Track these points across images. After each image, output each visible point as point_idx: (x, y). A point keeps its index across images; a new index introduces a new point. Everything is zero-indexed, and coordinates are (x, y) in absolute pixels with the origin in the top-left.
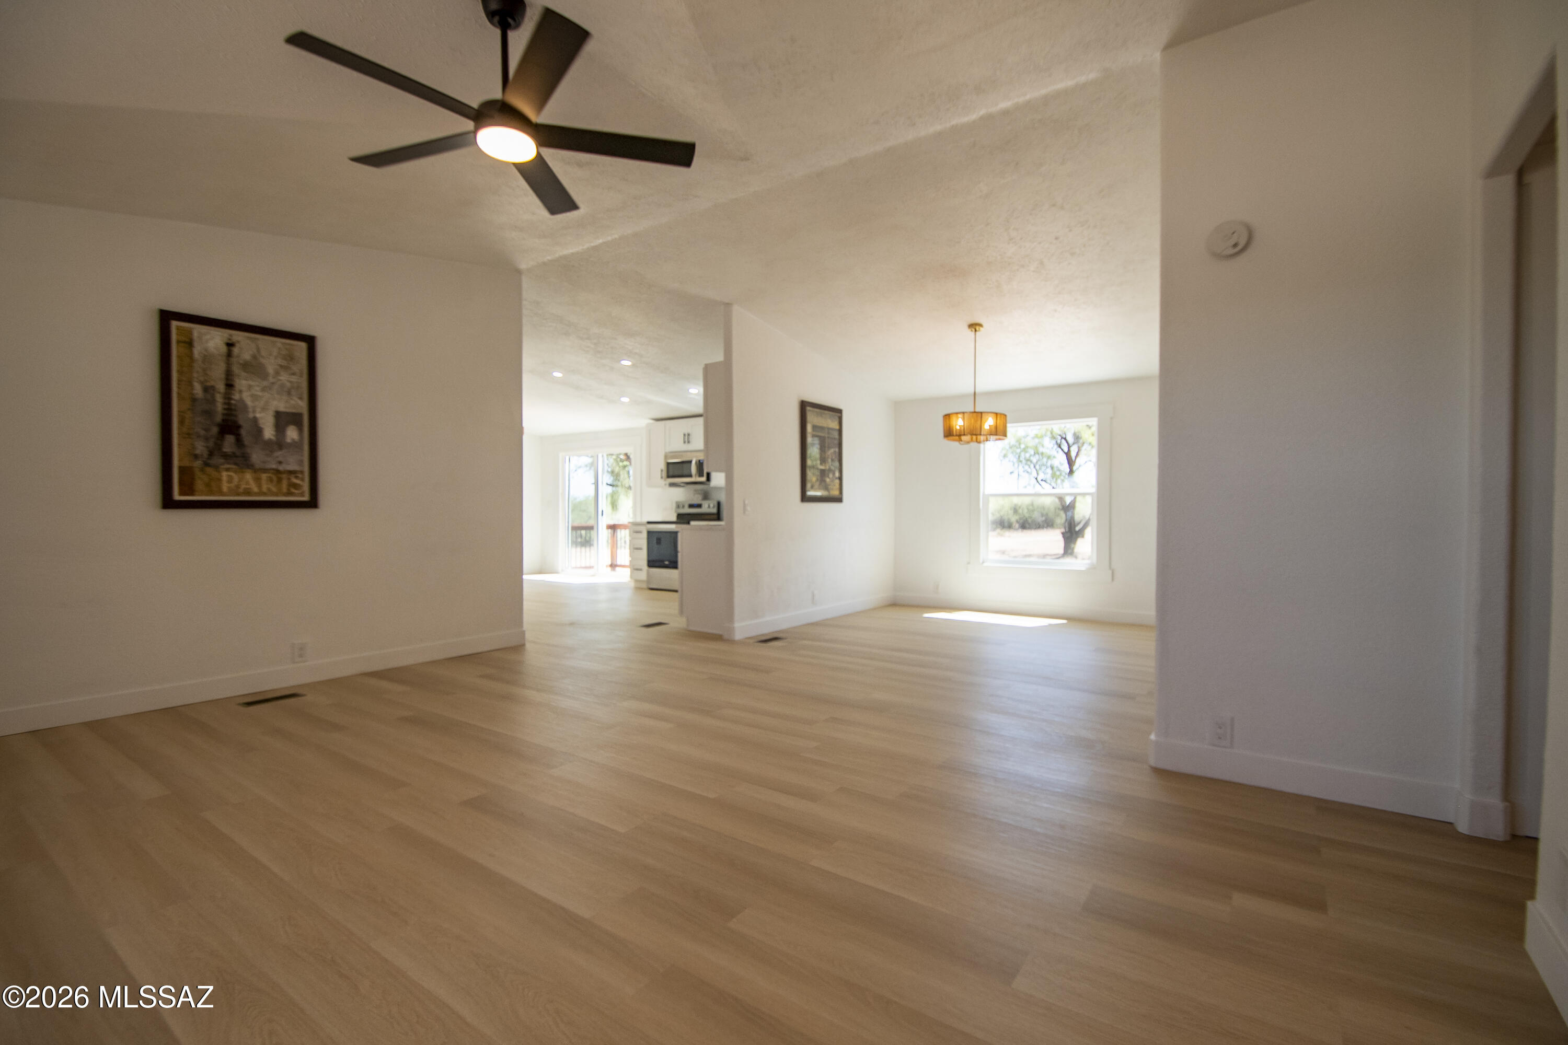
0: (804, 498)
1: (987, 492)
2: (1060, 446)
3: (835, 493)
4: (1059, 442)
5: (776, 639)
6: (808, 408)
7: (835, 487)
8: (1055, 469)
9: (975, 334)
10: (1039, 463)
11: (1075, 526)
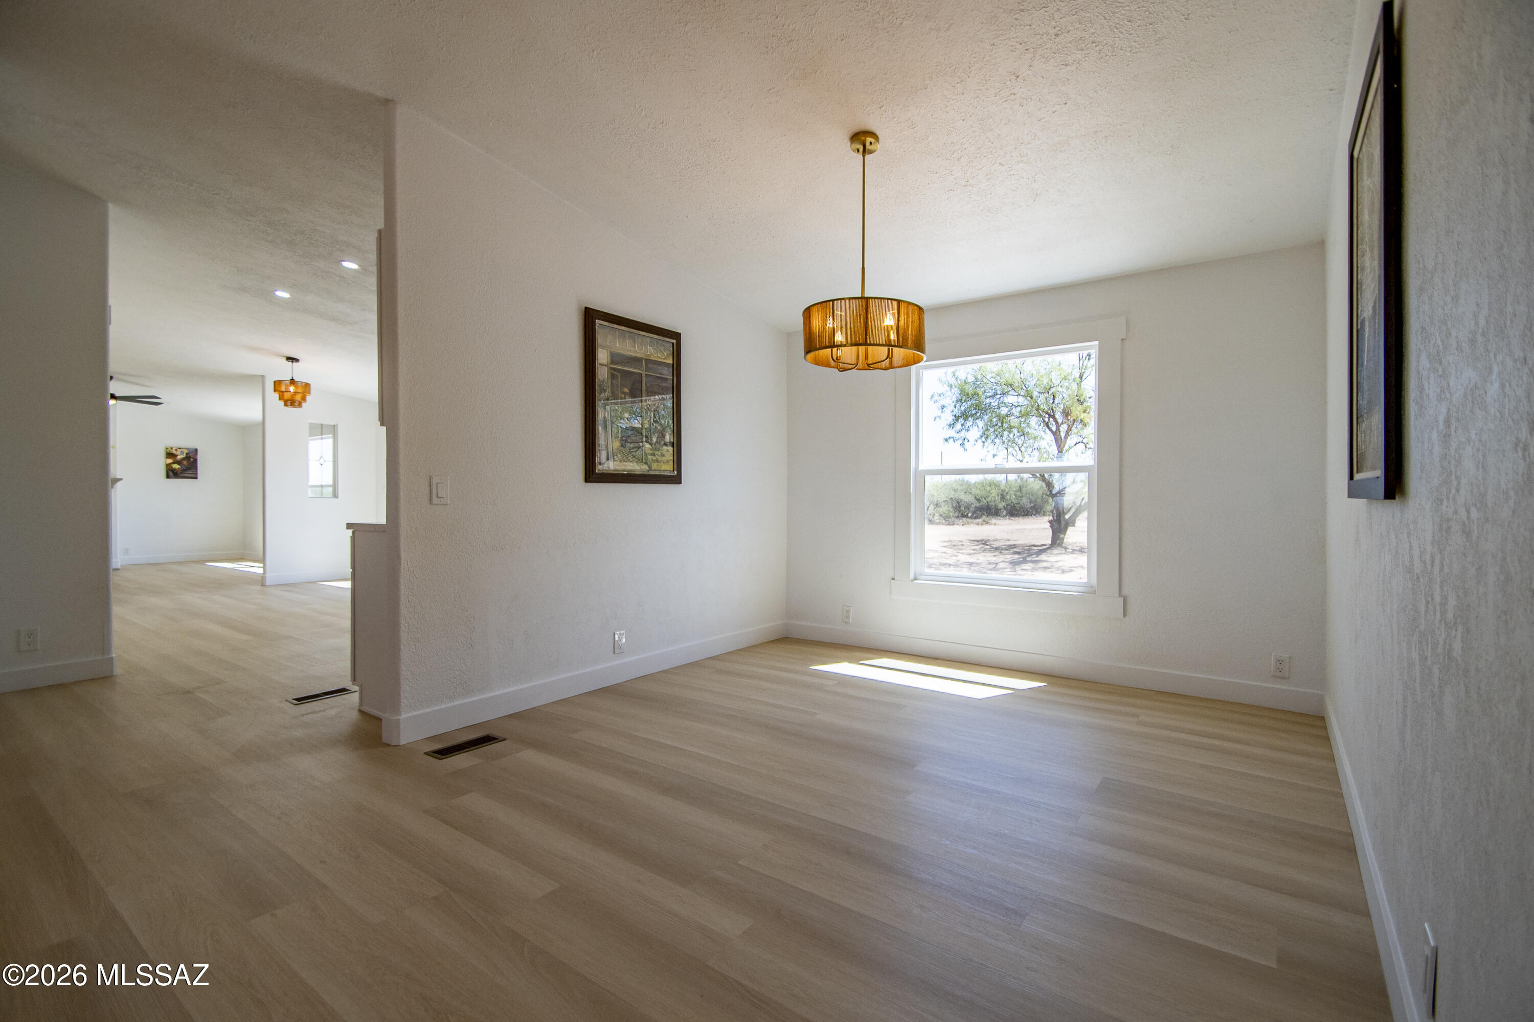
0: (592, 474)
1: (922, 467)
2: (1047, 425)
3: (667, 468)
4: (1046, 420)
5: (487, 740)
6: (598, 322)
7: (664, 459)
8: (1043, 451)
9: (864, 156)
10: (1025, 445)
11: (1064, 514)
